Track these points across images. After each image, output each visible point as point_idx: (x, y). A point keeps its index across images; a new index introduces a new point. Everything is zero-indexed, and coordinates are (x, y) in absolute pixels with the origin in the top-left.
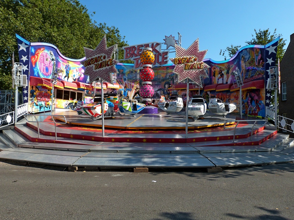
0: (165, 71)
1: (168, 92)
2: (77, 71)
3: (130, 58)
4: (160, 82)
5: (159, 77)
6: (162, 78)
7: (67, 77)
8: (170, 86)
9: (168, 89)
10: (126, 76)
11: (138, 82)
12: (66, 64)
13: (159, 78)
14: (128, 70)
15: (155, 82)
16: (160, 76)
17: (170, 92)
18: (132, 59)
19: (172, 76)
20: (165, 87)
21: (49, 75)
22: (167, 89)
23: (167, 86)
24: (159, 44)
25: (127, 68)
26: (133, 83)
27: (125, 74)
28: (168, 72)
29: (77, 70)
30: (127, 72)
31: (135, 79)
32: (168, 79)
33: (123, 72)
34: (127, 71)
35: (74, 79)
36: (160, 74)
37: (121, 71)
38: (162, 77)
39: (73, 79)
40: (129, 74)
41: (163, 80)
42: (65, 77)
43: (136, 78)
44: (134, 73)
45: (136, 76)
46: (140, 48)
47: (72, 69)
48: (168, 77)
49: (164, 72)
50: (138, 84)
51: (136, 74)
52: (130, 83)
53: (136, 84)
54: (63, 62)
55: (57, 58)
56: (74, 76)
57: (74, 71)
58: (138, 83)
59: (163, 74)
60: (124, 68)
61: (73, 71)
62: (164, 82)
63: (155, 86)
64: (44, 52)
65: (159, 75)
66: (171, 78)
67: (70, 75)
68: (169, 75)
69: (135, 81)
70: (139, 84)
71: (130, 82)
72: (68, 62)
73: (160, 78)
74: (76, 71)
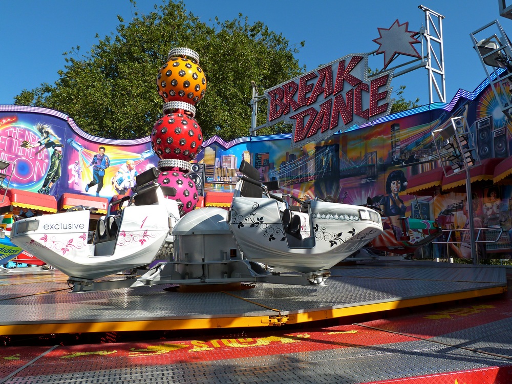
0: (387, 139)
1: (401, 205)
2: (131, 169)
3: (283, 116)
4: (374, 177)
5: (372, 158)
6: (379, 163)
7: (96, 186)
8: (406, 183)
9: (399, 194)
10: (277, 168)
11: (310, 185)
12: (94, 154)
13: (370, 163)
14: (283, 153)
15: (361, 179)
16: (375, 157)
17: (407, 204)
18: (286, 119)
19: (410, 151)
20: (389, 190)
21: (31, 181)
22: (396, 195)
23: (394, 186)
24: (362, 58)
25: (279, 147)
26: (295, 188)
27: (273, 164)
28: (398, 140)
29: (132, 166)
30: (279, 159)
31: (301, 176)
32: (399, 162)
33: (267, 161)
34: (278, 156)
35: (121, 188)
36: (374, 150)
37: (264, 157)
38: (381, 159)
39: (117, 189)
40: (284, 163)
41: (383, 168)
42: (91, 185)
43: (306, 172)
44: (300, 160)
45: (305, 167)
46: (309, 83)
47: (113, 164)
48: (399, 155)
49: (384, 140)
50: (309, 192)
51: (305, 161)
52: (288, 189)
53: (305, 191)
54: (86, 150)
55: (69, 140)
56: (121, 181)
57: (120, 170)
58: (310, 188)
59: (383, 147)
60: (270, 147)
61: (117, 170)
62: (387, 175)
63: (361, 192)
64: (15, 128)
65: (372, 153)
66: (408, 156)
67: (107, 180)
68: (401, 149)
69: (302, 182)
70: (313, 188)
71: (288, 186)
72: (104, 149)
73: (375, 163)
74: (127, 170)
